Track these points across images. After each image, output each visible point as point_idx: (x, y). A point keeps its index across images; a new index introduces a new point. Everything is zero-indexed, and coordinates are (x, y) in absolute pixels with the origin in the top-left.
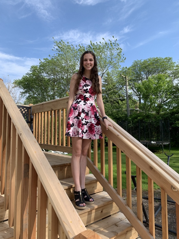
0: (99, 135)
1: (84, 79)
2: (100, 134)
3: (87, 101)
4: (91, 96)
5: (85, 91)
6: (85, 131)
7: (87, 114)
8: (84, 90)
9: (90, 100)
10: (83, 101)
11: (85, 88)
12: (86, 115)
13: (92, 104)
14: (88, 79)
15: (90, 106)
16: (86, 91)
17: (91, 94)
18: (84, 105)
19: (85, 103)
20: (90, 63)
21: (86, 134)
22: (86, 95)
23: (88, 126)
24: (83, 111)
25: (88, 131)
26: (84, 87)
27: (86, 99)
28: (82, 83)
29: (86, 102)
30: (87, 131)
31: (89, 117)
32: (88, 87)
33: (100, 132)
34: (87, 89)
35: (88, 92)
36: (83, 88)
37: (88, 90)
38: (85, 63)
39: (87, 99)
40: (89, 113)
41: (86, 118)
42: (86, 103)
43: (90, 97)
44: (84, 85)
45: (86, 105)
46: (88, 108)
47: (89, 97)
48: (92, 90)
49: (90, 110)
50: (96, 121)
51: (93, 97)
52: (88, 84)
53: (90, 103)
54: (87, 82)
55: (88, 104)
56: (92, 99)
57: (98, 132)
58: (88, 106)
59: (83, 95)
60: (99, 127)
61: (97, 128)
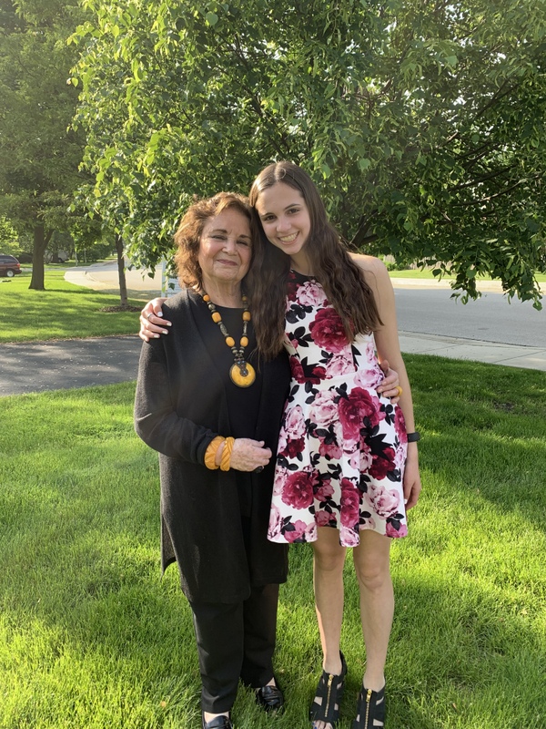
0: (385, 522)
5: (297, 341)
8: (291, 336)
13: (343, 386)
16: (300, 338)
17: (330, 343)
27: (311, 376)
31: (341, 448)
32: (303, 318)
35: (311, 340)
39: (315, 371)
40: (335, 431)
46: (326, 411)
48: (323, 328)
49: (336, 418)
50: (371, 458)
51: (342, 356)
52: (303, 306)
53: (330, 390)
54: (303, 292)
55: (323, 394)
56: (341, 364)
57: (380, 504)
58: (326, 404)
59: (297, 358)
60: (384, 488)
61: (376, 491)
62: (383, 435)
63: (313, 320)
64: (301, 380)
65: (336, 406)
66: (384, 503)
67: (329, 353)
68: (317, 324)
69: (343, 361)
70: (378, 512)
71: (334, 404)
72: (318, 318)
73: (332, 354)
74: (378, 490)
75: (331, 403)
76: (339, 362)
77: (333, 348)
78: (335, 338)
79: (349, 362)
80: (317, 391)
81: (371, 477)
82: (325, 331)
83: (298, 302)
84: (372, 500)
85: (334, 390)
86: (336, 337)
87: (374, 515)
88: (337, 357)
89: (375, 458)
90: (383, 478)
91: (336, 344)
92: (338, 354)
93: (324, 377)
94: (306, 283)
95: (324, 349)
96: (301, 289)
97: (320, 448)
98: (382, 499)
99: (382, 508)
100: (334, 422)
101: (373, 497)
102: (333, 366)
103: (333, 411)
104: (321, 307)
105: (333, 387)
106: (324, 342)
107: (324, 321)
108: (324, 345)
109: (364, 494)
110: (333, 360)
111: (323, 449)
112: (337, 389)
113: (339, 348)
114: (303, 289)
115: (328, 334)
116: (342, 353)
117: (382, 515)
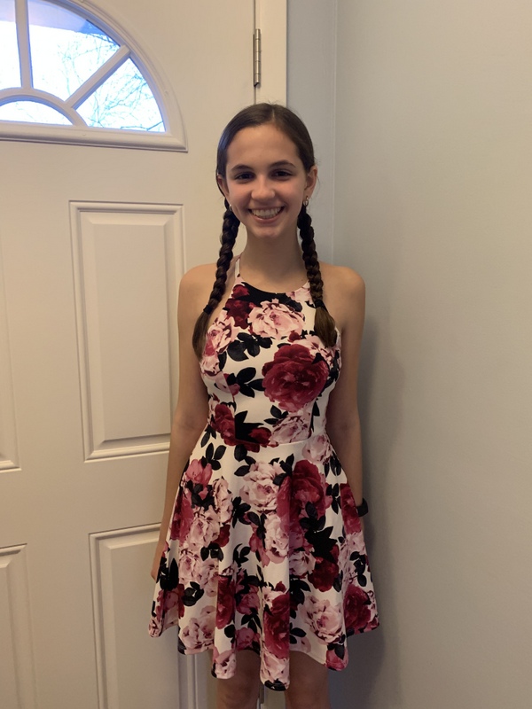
0: (326, 647)
1: (237, 304)
2: (331, 639)
3: (257, 449)
4: (283, 416)
5: (237, 386)
8: (231, 378)
9: (272, 440)
11: (233, 366)
12: (257, 534)
13: (291, 459)
15: (278, 480)
16: (244, 383)
17: (287, 397)
18: (241, 472)
19: (244, 463)
22: (245, 414)
26: (229, 359)
27: (247, 438)
28: (219, 328)
29: (250, 454)
31: (269, 554)
34: (251, 371)
36: (222, 365)
37: (259, 375)
39: (253, 433)
40: (266, 525)
42: (251, 461)
44: (232, 345)
45: (252, 474)
46: (261, 492)
47: (268, 421)
48: (284, 374)
49: (272, 506)
50: (313, 561)
51: (299, 417)
52: (258, 337)
53: (272, 463)
54: (259, 316)
55: (261, 466)
56: (294, 429)
57: (321, 624)
58: (263, 483)
59: (232, 408)
60: (328, 602)
61: (317, 605)
62: (330, 529)
63: (273, 360)
64: (229, 441)
65: (275, 488)
66: (327, 623)
67: (283, 411)
68: (275, 367)
69: (299, 424)
70: (317, 633)
71: (273, 486)
72: (279, 357)
73: (286, 414)
74: (320, 605)
75: (269, 482)
76: (292, 426)
77: (290, 405)
78: (298, 391)
79: (305, 426)
80: (254, 462)
81: (311, 585)
82: (287, 378)
83: (251, 330)
84: (310, 616)
85: (277, 465)
86: (300, 388)
87: (310, 635)
88: (292, 418)
89: (320, 561)
90: (328, 589)
91: (295, 398)
92: (294, 415)
93: (265, 444)
94: (265, 304)
95: (276, 404)
96: (256, 311)
97: (251, 539)
98: (324, 618)
99: (324, 629)
100: (268, 512)
101: (311, 611)
102: (283, 429)
103: (269, 495)
104: (286, 341)
105: (277, 460)
106: (279, 394)
107: (288, 364)
108: (278, 398)
109: (299, 606)
110: (285, 421)
111: (254, 542)
112: (282, 462)
113: (298, 405)
114: (260, 311)
115: (288, 384)
116: (300, 413)
117: (323, 638)
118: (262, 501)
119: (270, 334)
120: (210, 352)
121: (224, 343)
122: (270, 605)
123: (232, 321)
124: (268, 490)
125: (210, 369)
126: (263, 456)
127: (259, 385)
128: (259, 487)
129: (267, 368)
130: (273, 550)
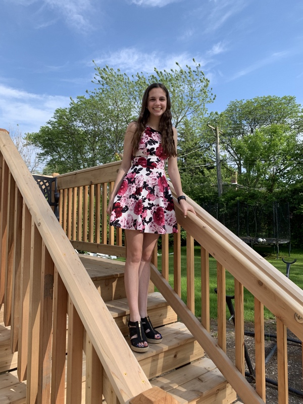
0: (172, 227)
1: (148, 132)
2: (174, 224)
3: (153, 169)
4: (160, 161)
5: (149, 152)
6: (147, 219)
7: (152, 191)
8: (148, 150)
9: (158, 166)
10: (145, 169)
11: (149, 147)
12: (150, 193)
13: (161, 173)
14: (155, 131)
15: (158, 177)
16: (151, 152)
19: (149, 172)
20: (161, 105)
21: (149, 224)
22: (150, 159)
23: (153, 211)
24: (145, 186)
25: (153, 220)
26: (148, 145)
27: (150, 166)
28: (144, 137)
29: (151, 170)
30: (151, 219)
31: (156, 196)
32: (154, 144)
33: (174, 221)
34: (153, 149)
35: (155, 154)
36: (146, 146)
37: (155, 150)
38: (151, 104)
39: (152, 164)
40: (155, 189)
41: (150, 198)
42: (151, 172)
43: (158, 161)
44: (148, 142)
45: (151, 175)
47: (156, 162)
48: (161, 151)
50: (167, 203)
51: (163, 163)
52: (155, 140)
53: (156, 173)
54: (154, 136)
55: (153, 173)
57: (171, 221)
59: (146, 158)
60: (172, 214)
61: (169, 215)
62: (171, 195)
63: (158, 146)
64: (145, 166)
65: (157, 179)
67: (159, 159)
68: (159, 149)
70: (169, 224)
72: (160, 146)
75: (156, 177)
77: (161, 158)
81: (167, 211)
83: (153, 138)
85: (158, 173)
86: (164, 155)
89: (169, 203)
91: (163, 157)
95: (158, 157)
96: (153, 134)
97: (147, 195)
98: (171, 219)
100: (155, 185)
101: (167, 219)
102: (160, 164)
103: (156, 181)
106: (159, 155)
107: (161, 148)
116: (163, 161)
117: (171, 225)
118: (154, 183)
119: (157, 140)
120: (142, 143)
121: (146, 141)
122: (156, 210)
123: (147, 136)
124: (155, 179)
125: (143, 147)
126: (154, 170)
127: (154, 153)
128: (153, 179)
129: (157, 148)
130: (157, 195)
